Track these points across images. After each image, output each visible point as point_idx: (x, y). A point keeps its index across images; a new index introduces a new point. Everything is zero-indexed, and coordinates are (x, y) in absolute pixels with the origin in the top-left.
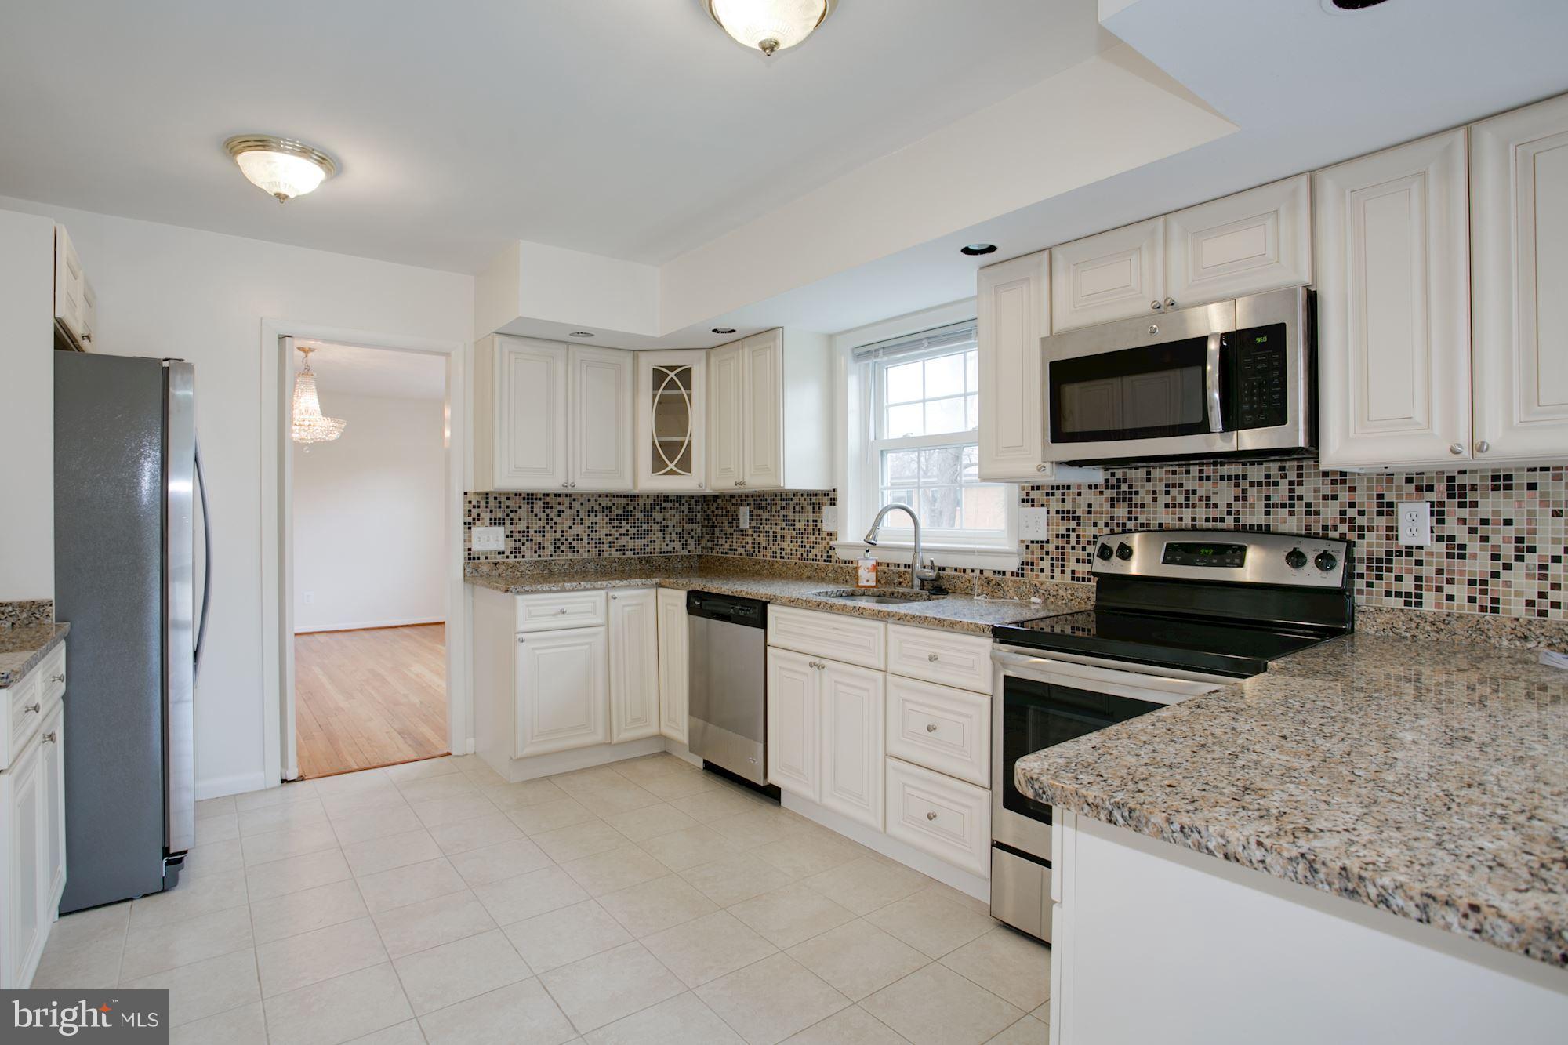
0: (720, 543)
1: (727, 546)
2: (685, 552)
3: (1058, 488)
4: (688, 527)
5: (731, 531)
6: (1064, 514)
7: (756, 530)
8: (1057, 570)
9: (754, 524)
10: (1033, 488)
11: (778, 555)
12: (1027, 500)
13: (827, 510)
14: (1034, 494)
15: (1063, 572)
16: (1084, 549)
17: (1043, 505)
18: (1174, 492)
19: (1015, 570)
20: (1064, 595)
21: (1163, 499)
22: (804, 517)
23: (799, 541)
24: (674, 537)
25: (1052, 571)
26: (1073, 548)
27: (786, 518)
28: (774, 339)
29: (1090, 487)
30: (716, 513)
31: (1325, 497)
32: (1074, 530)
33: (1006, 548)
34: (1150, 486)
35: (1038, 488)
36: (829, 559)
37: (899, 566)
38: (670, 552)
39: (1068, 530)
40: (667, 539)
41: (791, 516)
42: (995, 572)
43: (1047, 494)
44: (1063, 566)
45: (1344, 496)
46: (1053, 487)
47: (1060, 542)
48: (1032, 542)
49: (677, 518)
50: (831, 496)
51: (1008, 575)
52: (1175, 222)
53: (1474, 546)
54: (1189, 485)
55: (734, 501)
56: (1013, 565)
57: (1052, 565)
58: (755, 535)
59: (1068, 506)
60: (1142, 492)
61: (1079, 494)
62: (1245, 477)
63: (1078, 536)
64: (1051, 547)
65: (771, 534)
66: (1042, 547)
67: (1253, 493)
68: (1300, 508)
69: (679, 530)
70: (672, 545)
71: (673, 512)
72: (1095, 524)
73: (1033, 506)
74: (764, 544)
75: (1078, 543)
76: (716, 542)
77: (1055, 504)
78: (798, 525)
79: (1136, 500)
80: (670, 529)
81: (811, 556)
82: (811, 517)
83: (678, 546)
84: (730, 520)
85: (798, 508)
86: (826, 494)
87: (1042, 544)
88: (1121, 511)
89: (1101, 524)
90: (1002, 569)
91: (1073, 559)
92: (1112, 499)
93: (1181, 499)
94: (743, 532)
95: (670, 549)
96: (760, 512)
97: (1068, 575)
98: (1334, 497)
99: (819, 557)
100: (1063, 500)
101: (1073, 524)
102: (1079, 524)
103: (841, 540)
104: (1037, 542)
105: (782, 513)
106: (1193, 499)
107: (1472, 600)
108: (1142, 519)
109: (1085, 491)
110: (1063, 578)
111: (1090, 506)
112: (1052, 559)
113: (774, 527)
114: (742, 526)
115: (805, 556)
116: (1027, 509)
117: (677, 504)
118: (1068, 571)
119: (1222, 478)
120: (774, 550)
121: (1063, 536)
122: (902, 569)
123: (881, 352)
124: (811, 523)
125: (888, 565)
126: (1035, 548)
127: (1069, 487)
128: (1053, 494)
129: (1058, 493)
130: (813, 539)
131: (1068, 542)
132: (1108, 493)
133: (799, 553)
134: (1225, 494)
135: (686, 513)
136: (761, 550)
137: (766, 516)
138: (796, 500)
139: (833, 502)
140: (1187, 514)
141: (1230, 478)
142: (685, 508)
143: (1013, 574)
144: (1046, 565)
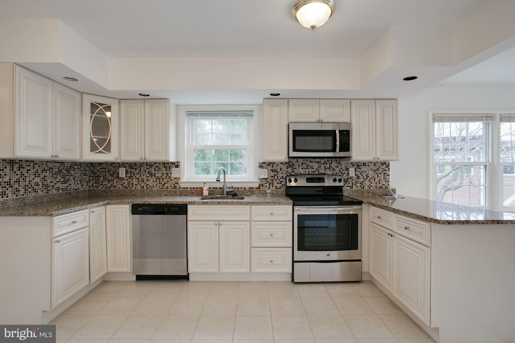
0: (104, 183)
1: (109, 185)
2: (82, 189)
3: (271, 163)
4: (84, 177)
5: (113, 178)
6: (273, 171)
7: (130, 177)
8: (271, 186)
9: (129, 175)
10: (263, 163)
11: (145, 187)
12: (261, 167)
13: (174, 170)
14: (263, 165)
15: (273, 187)
16: (279, 180)
17: (266, 168)
18: (304, 165)
19: (257, 187)
20: (275, 193)
21: (301, 167)
22: (160, 172)
23: (158, 182)
24: (78, 181)
25: (269, 186)
26: (276, 180)
27: (149, 172)
28: (166, 103)
29: (281, 163)
30: (101, 170)
31: (336, 167)
32: (276, 175)
33: (254, 180)
34: (298, 163)
35: (264, 163)
36: (175, 187)
38: (77, 189)
39: (274, 175)
40: (76, 183)
41: (153, 172)
42: (249, 188)
43: (268, 165)
44: (273, 185)
45: (340, 167)
46: (269, 163)
47: (272, 178)
48: (263, 179)
49: (79, 173)
50: (176, 164)
51: (255, 189)
52: (322, 101)
53: (361, 177)
54: (307, 164)
55: (114, 165)
56: (257, 185)
57: (269, 185)
58: (129, 180)
59: (274, 168)
60: (296, 165)
61: (278, 165)
62: (320, 162)
63: (278, 177)
64: (269, 180)
65: (140, 179)
66: (266, 180)
67: (322, 166)
68: (331, 169)
69: (80, 179)
70: (78, 186)
71: (78, 170)
72: (283, 173)
73: (263, 168)
74: (136, 183)
75: (277, 178)
76: (101, 183)
77: (270, 168)
78: (157, 175)
79: (294, 167)
80: (76, 179)
81: (165, 187)
82: (165, 172)
83: (80, 186)
84: (112, 173)
85: (157, 169)
86: (173, 163)
87: (266, 179)
88: (290, 170)
89: (284, 173)
90: (252, 187)
91: (276, 183)
93: (305, 167)
94: (122, 179)
95: (77, 188)
96: (133, 170)
97: (274, 187)
98: (338, 167)
99: (169, 187)
100: (273, 167)
101: (276, 173)
102: (278, 173)
103: (182, 180)
104: (264, 179)
105: (147, 171)
106: (309, 167)
107: (360, 186)
108: (296, 172)
109: (279, 164)
110: (273, 188)
111: (281, 168)
112: (269, 183)
113: (142, 176)
114: (121, 176)
115: (161, 187)
116: (261, 169)
117: (79, 167)
119: (315, 162)
120: (142, 185)
121: (273, 177)
122: (212, 189)
124: (165, 174)
126: (264, 181)
127: (274, 163)
128: (269, 165)
129: (271, 165)
130: (166, 180)
131: (274, 178)
132: (286, 165)
133: (158, 186)
134: (316, 166)
136: (134, 186)
137: (137, 171)
138: (156, 165)
139: (177, 166)
140: (307, 170)
141: (317, 162)
142: (82, 169)
143: (256, 188)
144: (267, 185)
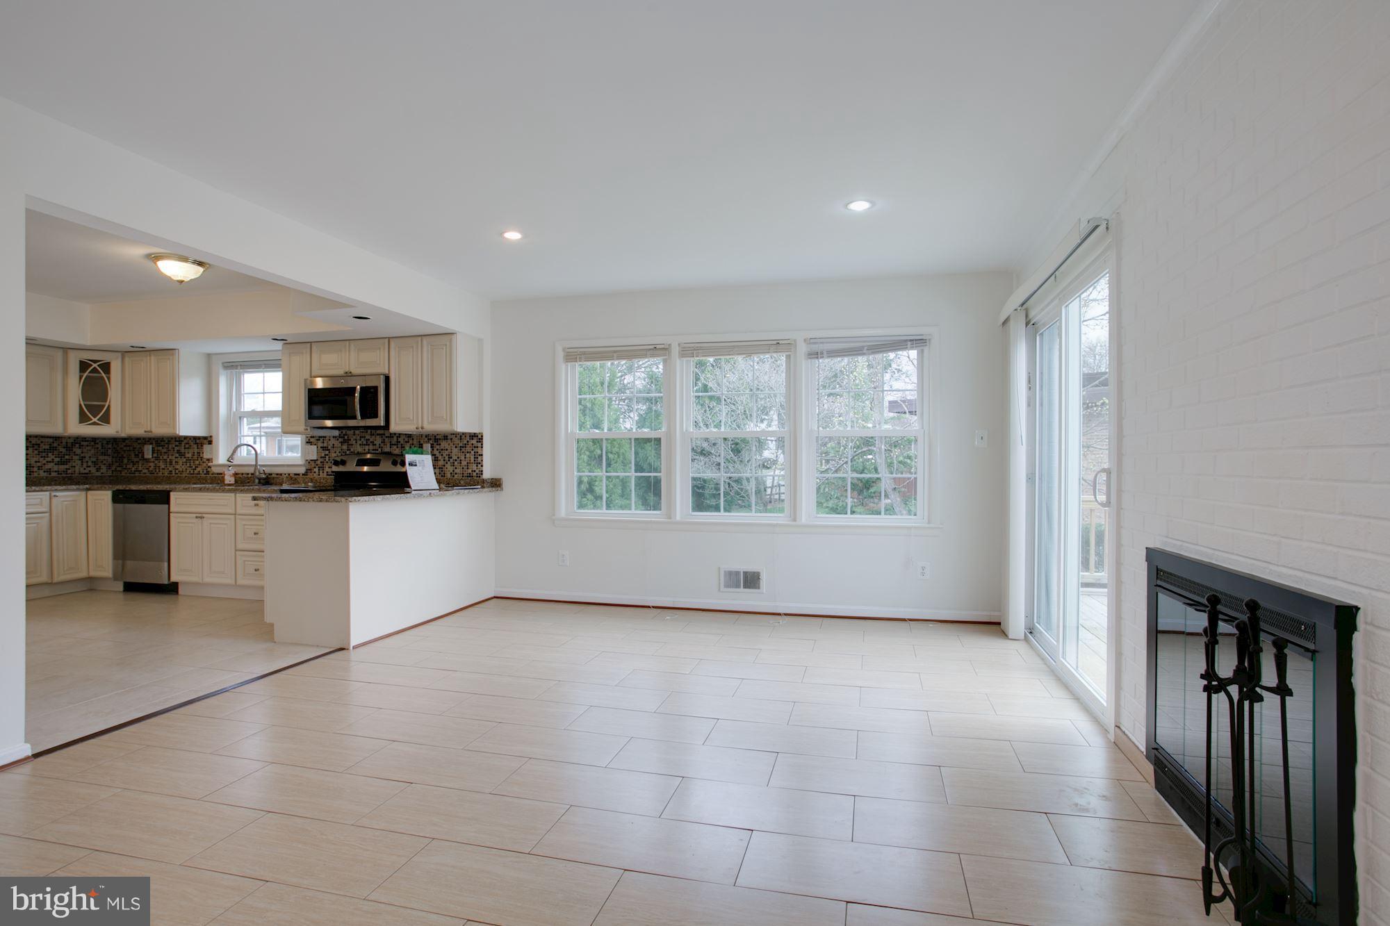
0: (128, 467)
1: (133, 469)
2: (99, 474)
3: (321, 437)
4: (101, 458)
5: (137, 460)
6: (324, 448)
7: (157, 458)
8: (321, 472)
9: (155, 455)
10: (311, 437)
11: (173, 472)
12: (309, 442)
13: (206, 447)
14: (312, 440)
15: (323, 472)
16: (331, 462)
17: (315, 445)
18: (363, 439)
19: (304, 472)
20: (323, 482)
21: (359, 442)
22: (191, 451)
23: (188, 464)
24: (90, 464)
25: (319, 472)
26: (327, 462)
27: (179, 452)
29: (334, 437)
30: (125, 449)
31: (406, 442)
32: (327, 455)
33: (300, 463)
34: (354, 437)
35: (313, 437)
36: (208, 473)
37: (248, 474)
39: (325, 455)
40: (84, 466)
41: (183, 450)
42: (295, 472)
43: (317, 440)
44: (323, 469)
45: (411, 442)
46: (319, 437)
47: (322, 460)
48: (311, 460)
49: (93, 451)
50: (209, 439)
51: (300, 475)
53: (440, 457)
54: (368, 437)
55: (139, 441)
56: (302, 470)
57: (319, 469)
58: (156, 462)
59: (325, 445)
60: (352, 439)
61: (329, 440)
62: (384, 434)
63: (329, 457)
64: (319, 462)
65: (168, 460)
67: (386, 439)
68: (399, 446)
69: (94, 460)
70: (89, 469)
71: (89, 448)
73: (311, 445)
74: (163, 467)
75: (329, 460)
76: (124, 467)
77: (320, 444)
78: (187, 455)
79: (350, 443)
80: (87, 459)
81: (196, 472)
82: (196, 451)
83: (93, 470)
84: (137, 453)
85: (187, 446)
86: (205, 438)
87: (315, 461)
88: (345, 447)
89: (337, 452)
90: (298, 473)
91: (327, 467)
92: (342, 442)
93: (365, 443)
94: (147, 460)
95: (87, 471)
96: (160, 448)
97: (325, 473)
98: (409, 442)
99: (201, 472)
100: (323, 443)
101: (327, 452)
102: (329, 452)
103: (215, 462)
104: (313, 460)
105: (176, 448)
106: (369, 442)
107: (440, 473)
108: (352, 450)
109: (332, 439)
110: (322, 475)
111: (333, 445)
112: (319, 467)
113: (170, 457)
114: (146, 457)
115: (192, 472)
116: (309, 447)
117: (93, 443)
118: (325, 472)
119: (378, 435)
120: (170, 469)
121: (323, 457)
122: (250, 476)
123: (239, 367)
124: (196, 454)
125: (242, 474)
126: (312, 463)
127: (325, 437)
128: (319, 440)
129: (321, 439)
130: (197, 462)
131: (325, 460)
132: (340, 440)
133: (188, 471)
134: (378, 441)
135: (100, 447)
136: (161, 470)
137: (165, 450)
138: (186, 441)
139: (210, 442)
140: (367, 448)
141: (380, 434)
142: (99, 446)
143: (303, 474)
144: (316, 470)
